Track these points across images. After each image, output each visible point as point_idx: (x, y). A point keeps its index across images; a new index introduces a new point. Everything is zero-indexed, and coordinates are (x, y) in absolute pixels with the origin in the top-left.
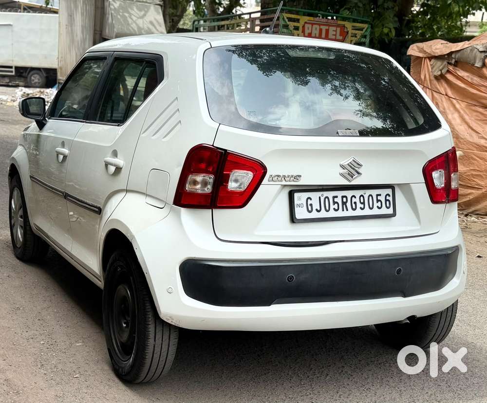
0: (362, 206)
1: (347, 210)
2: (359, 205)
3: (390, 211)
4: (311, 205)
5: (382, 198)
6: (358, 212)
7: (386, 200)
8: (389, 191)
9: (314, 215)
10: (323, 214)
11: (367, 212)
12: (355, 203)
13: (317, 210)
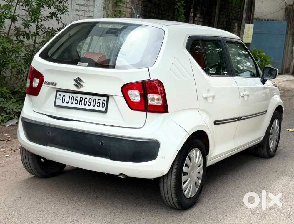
2: (88, 103)
3: (104, 109)
4: (64, 99)
5: (101, 102)
6: (87, 107)
8: (105, 99)
9: (65, 104)
10: (69, 105)
11: (91, 107)
12: (86, 102)
13: (67, 102)
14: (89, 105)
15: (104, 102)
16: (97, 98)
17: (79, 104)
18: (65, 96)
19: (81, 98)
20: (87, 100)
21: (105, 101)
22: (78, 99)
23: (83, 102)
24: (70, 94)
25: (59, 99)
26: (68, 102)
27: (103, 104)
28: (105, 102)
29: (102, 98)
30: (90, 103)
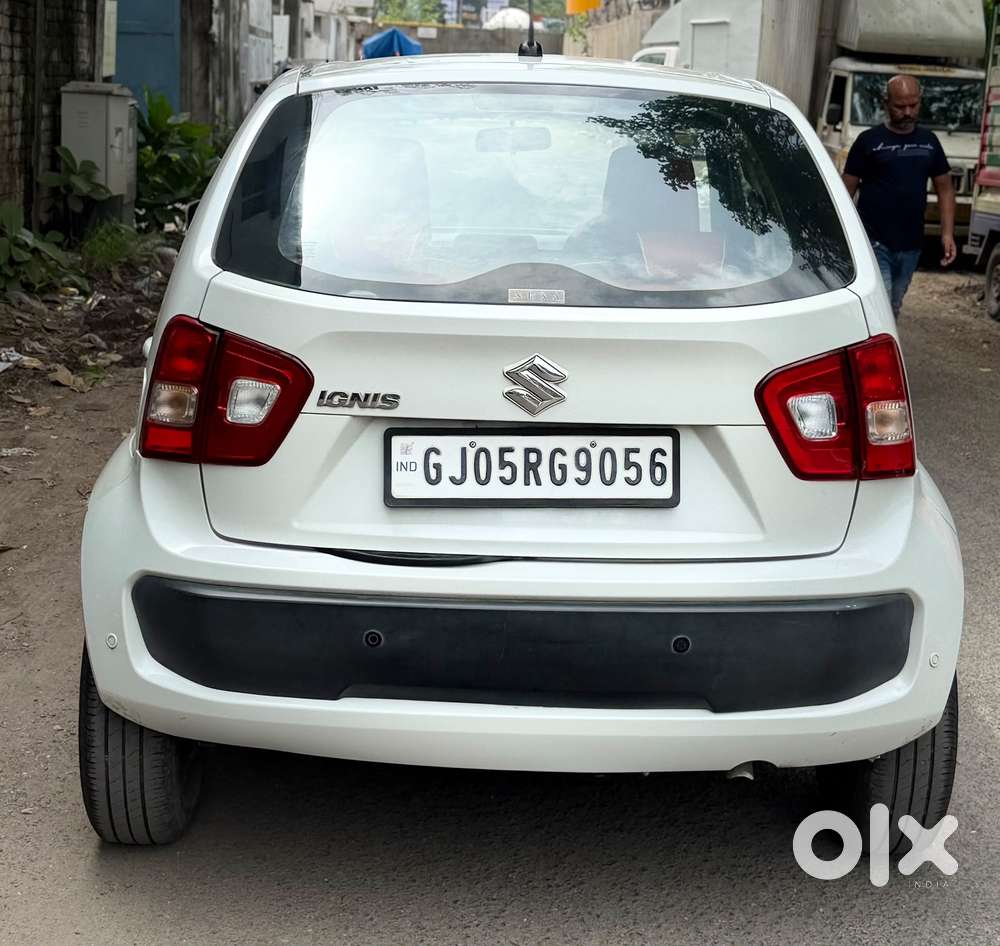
0: (582, 475)
1: (538, 483)
2: (573, 473)
3: (665, 493)
4: (438, 467)
5: (643, 459)
6: (570, 491)
7: (654, 464)
8: (666, 443)
9: (445, 490)
10: (470, 490)
11: (595, 490)
12: (563, 467)
13: (452, 480)
14: (578, 481)
15: (659, 458)
16: (619, 444)
17: (527, 483)
18: (437, 452)
19: (528, 451)
20: (569, 460)
21: (663, 453)
22: (517, 458)
23: (544, 470)
24: (464, 441)
25: (403, 466)
26: (458, 476)
27: (658, 471)
28: (668, 461)
29: (647, 444)
30: (587, 469)
